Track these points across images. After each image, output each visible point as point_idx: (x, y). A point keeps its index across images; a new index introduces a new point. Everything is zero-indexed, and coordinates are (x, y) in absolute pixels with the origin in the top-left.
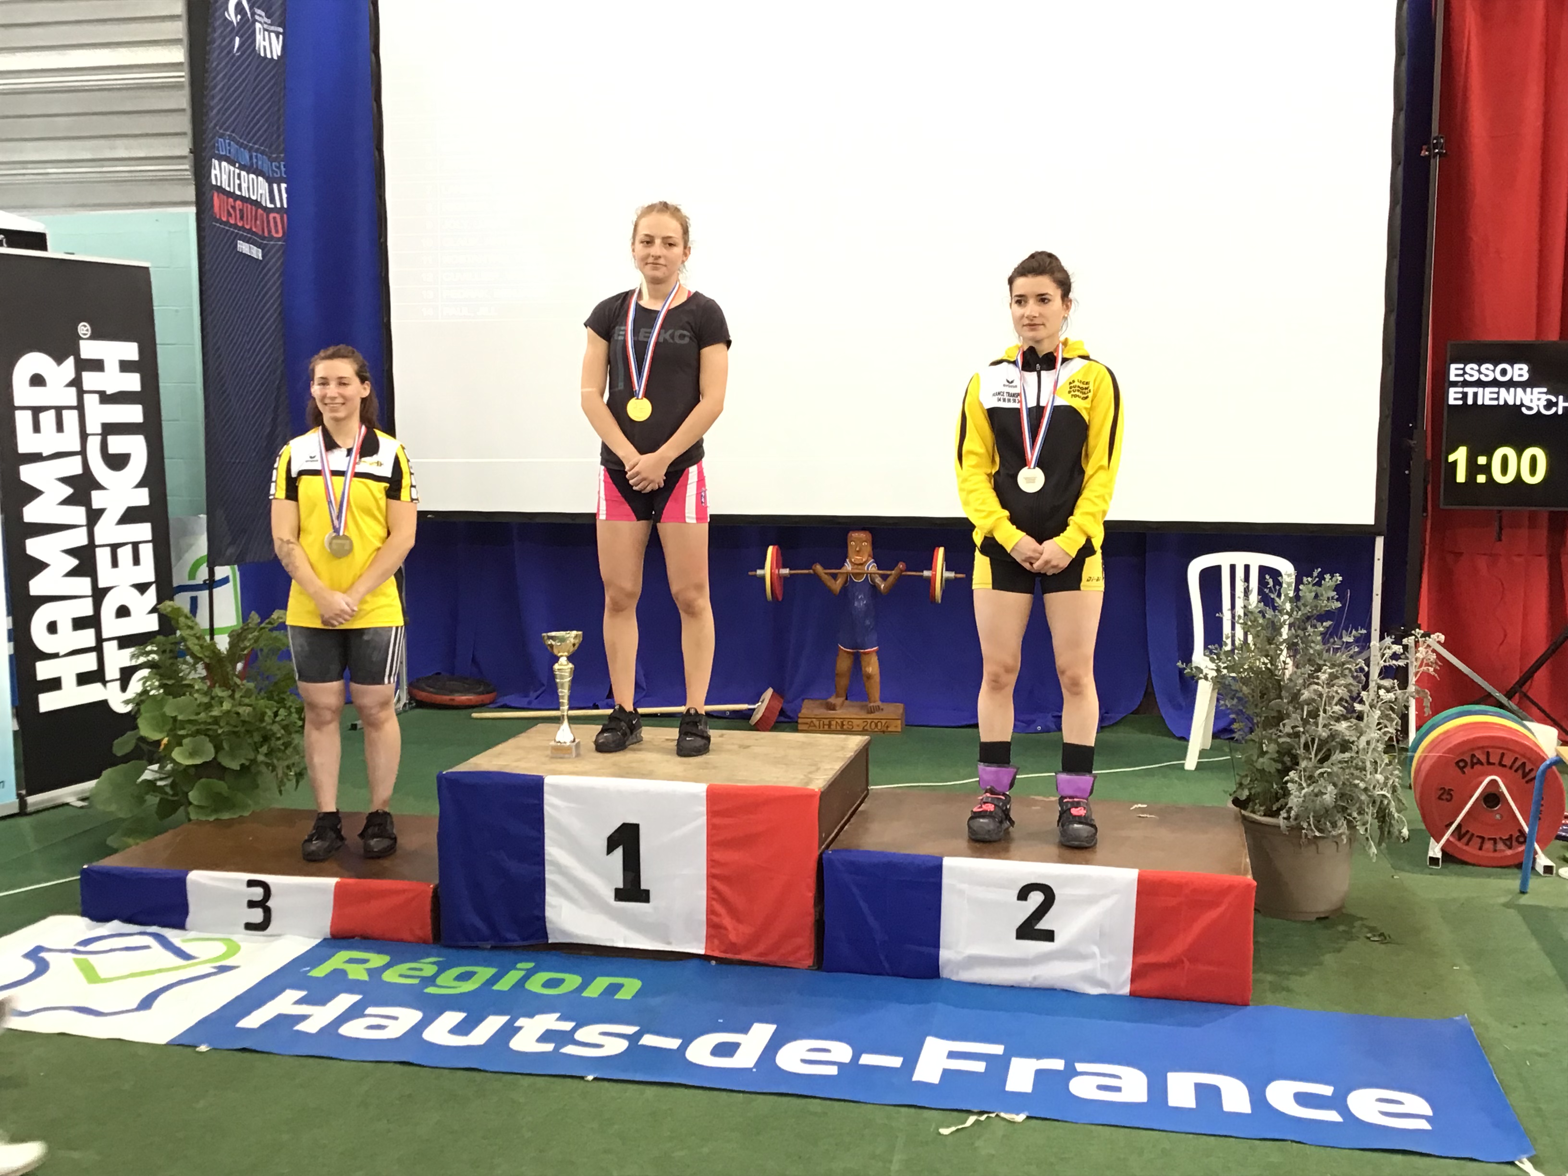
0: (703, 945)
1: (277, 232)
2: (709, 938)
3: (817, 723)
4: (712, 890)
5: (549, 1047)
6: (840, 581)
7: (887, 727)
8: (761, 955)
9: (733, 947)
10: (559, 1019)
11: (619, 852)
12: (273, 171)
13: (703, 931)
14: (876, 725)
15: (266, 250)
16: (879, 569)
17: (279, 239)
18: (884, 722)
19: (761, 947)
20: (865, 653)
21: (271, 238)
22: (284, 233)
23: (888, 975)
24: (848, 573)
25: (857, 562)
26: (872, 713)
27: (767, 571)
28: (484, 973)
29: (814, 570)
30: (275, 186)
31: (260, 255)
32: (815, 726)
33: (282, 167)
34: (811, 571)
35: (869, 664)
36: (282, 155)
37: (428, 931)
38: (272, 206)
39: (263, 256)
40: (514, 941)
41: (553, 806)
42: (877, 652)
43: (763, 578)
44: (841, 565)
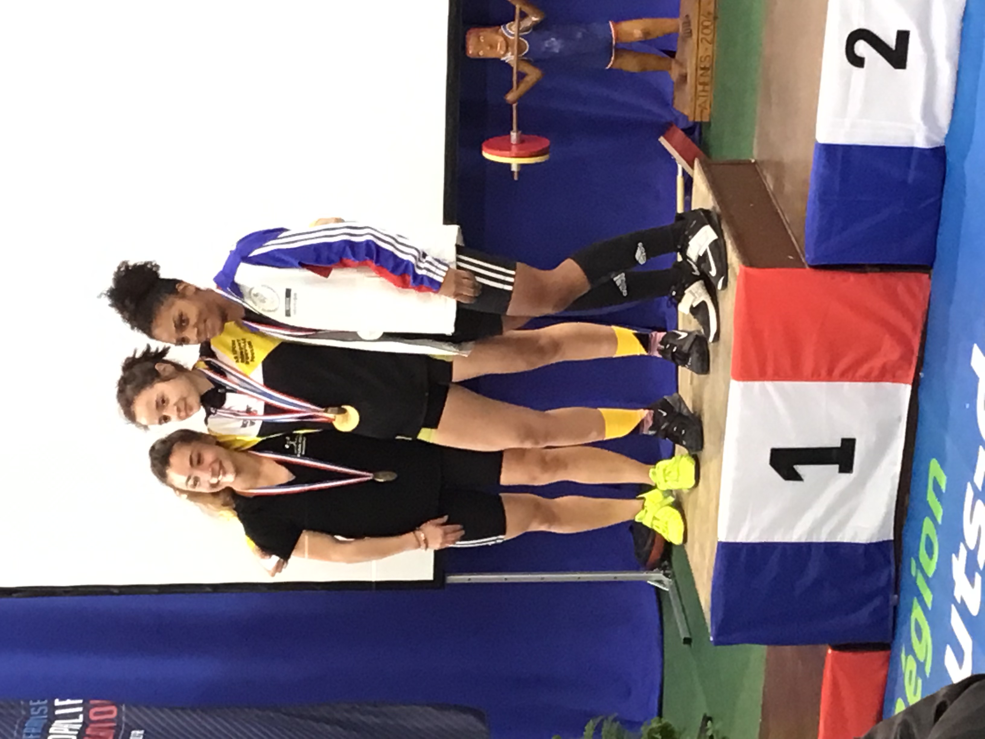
0: (903, 385)
1: (110, 712)
2: (895, 379)
3: (702, 99)
4: (844, 376)
5: (978, 578)
6: (526, 68)
7: (709, 13)
8: (914, 329)
9: (905, 358)
10: (957, 556)
11: (800, 469)
12: (42, 713)
13: (888, 385)
14: (707, 27)
15: (133, 726)
16: (513, 20)
17: (120, 710)
18: (702, 18)
19: (906, 327)
20: (617, 39)
21: (118, 717)
22: (113, 705)
23: (940, 199)
24: (520, 60)
25: (504, 48)
26: (691, 32)
27: (515, 163)
28: (917, 614)
29: (514, 102)
30: (58, 712)
31: (138, 732)
32: (705, 102)
33: (35, 704)
34: (514, 106)
35: (632, 34)
36: (22, 703)
37: (878, 656)
38: (81, 716)
39: (140, 729)
40: (890, 575)
41: (748, 535)
42: (617, 21)
43: (522, 166)
44: (507, 67)
